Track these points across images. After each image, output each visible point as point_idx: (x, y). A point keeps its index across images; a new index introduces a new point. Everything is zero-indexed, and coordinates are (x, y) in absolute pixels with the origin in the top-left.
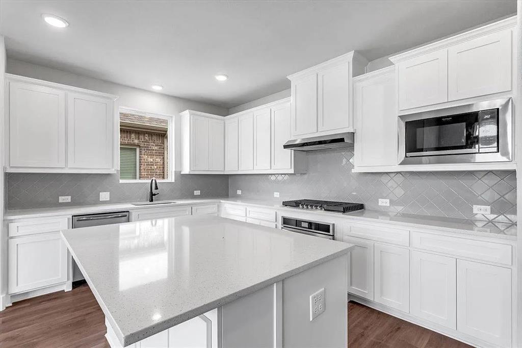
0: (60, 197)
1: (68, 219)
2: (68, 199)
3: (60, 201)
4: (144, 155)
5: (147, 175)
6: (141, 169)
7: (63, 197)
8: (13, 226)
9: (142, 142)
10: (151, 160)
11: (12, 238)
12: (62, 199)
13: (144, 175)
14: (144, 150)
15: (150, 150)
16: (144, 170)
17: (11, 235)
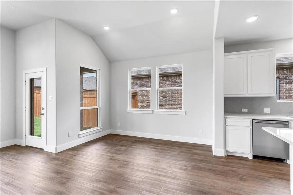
0: (242, 109)
1: (251, 121)
2: (246, 110)
3: (243, 111)
4: (283, 83)
5: (285, 97)
6: (281, 93)
7: (244, 109)
8: (227, 120)
9: (281, 75)
10: (289, 87)
11: (227, 126)
12: (244, 110)
13: (283, 97)
14: (283, 80)
15: (288, 80)
16: (283, 94)
17: (226, 125)
